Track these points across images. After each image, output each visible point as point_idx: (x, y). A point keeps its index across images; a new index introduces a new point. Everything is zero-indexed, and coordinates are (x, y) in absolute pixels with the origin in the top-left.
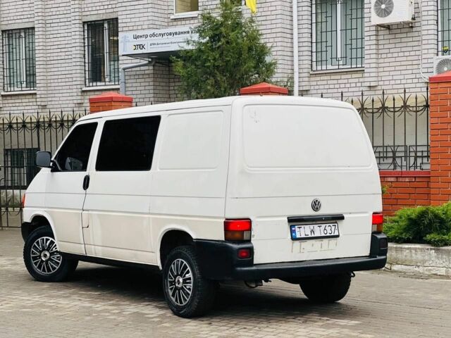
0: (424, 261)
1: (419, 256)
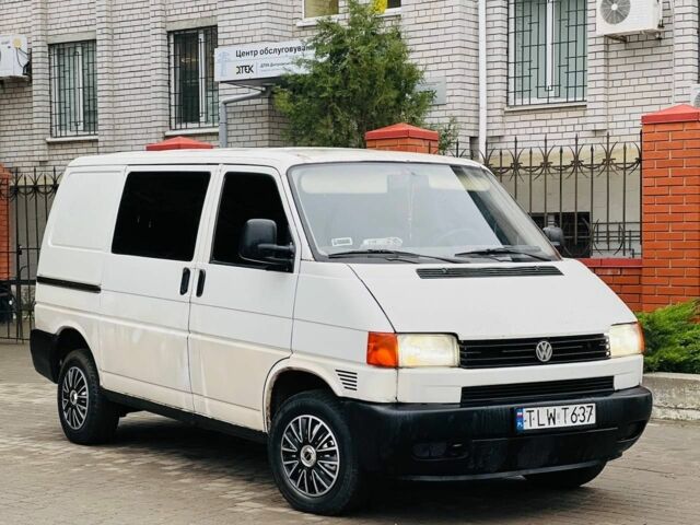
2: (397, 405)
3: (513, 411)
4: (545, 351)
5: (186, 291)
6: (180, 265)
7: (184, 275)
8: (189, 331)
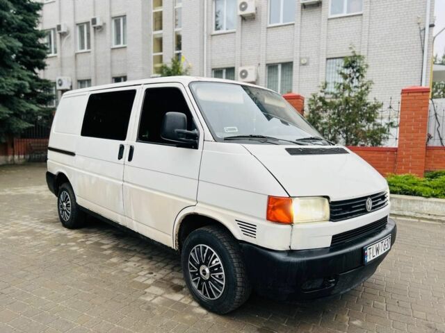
2: (291, 252)
3: (363, 250)
5: (122, 157)
6: (117, 143)
7: (120, 148)
8: (124, 181)
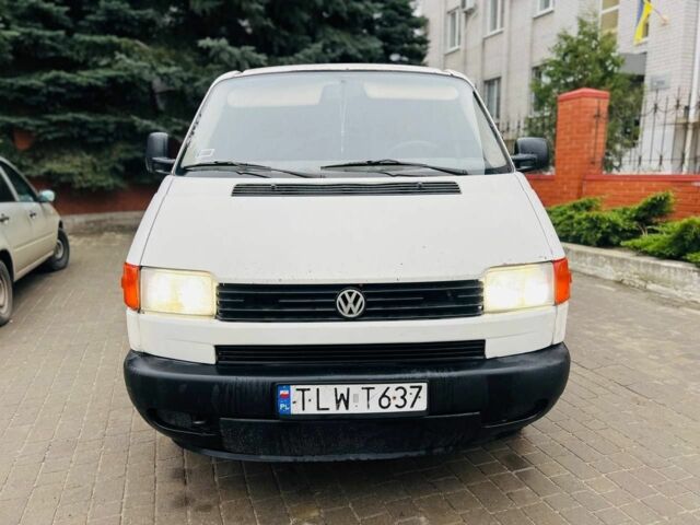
0: (684, 284)
1: (679, 277)
3: (274, 388)
4: (351, 304)
